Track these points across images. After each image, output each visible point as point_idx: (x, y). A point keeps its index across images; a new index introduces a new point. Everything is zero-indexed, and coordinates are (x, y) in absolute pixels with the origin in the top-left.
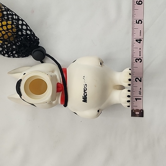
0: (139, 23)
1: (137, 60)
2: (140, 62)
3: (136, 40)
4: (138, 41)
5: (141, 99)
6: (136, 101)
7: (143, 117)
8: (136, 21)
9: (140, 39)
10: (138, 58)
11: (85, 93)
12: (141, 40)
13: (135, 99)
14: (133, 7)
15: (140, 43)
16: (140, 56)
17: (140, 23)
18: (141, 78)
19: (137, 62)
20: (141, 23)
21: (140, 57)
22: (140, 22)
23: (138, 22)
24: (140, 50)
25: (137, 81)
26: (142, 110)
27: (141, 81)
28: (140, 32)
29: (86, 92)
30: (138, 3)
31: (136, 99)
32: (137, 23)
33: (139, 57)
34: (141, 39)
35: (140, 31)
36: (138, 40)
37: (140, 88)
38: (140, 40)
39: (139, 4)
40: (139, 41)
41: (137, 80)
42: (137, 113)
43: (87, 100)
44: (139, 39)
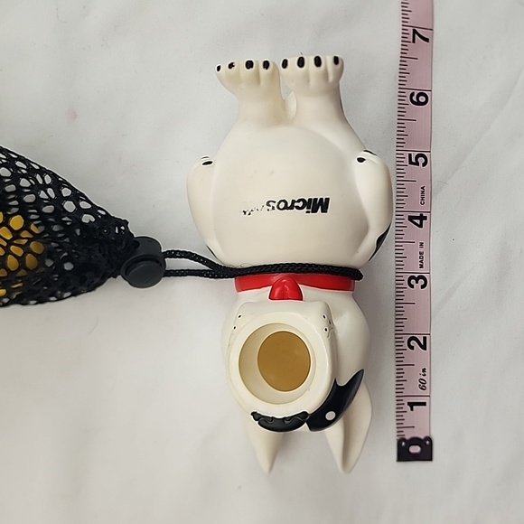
0: (417, 164)
1: (413, 282)
2: (423, 287)
3: (411, 219)
4: (415, 221)
5: (424, 404)
6: (412, 409)
7: (431, 460)
8: (410, 155)
9: (421, 215)
10: (416, 275)
11: (296, 204)
12: (425, 218)
13: (409, 404)
14: (401, 112)
15: (421, 226)
16: (421, 266)
17: (421, 164)
18: (425, 339)
19: (412, 286)
20: (424, 164)
21: (421, 270)
22: (421, 160)
23: (413, 160)
24: (421, 250)
25: (412, 348)
26: (429, 439)
27: (424, 347)
28: (423, 192)
29: (293, 202)
30: (414, 99)
31: (411, 405)
32: (411, 163)
33: (417, 271)
34: (424, 214)
35: (423, 188)
36: (416, 218)
37: (424, 370)
38: (422, 218)
39: (419, 103)
40: (418, 222)
41: (413, 343)
42: (415, 449)
43: (321, 199)
44: (418, 214)
